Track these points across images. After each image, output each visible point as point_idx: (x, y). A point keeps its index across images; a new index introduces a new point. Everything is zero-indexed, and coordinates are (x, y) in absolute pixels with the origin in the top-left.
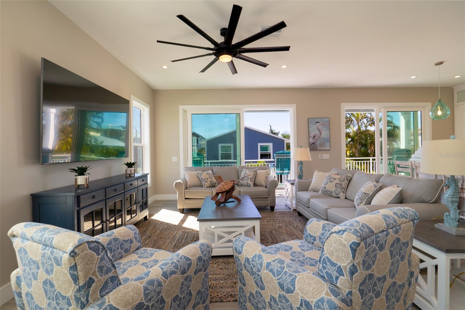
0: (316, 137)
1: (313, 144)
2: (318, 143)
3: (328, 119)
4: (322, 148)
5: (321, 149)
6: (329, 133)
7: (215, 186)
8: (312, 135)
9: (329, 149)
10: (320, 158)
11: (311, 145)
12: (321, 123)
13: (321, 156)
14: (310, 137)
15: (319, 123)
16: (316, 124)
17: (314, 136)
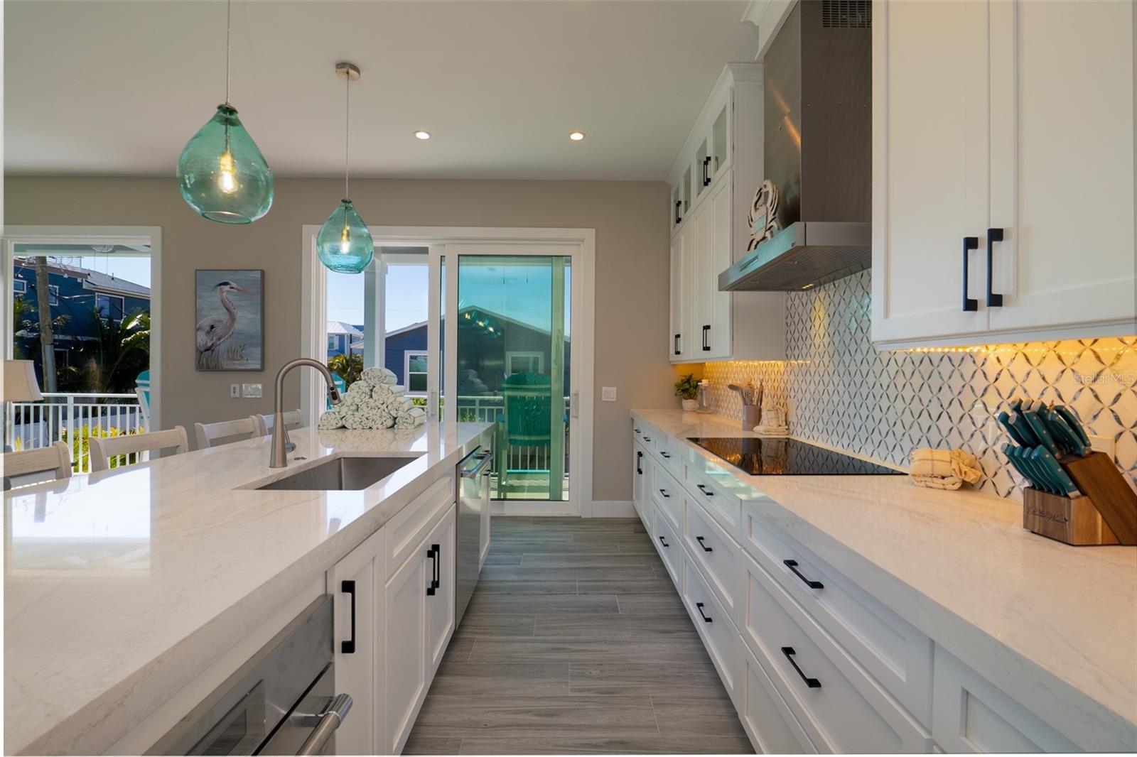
0: (219, 330)
1: (206, 350)
2: (223, 347)
3: (258, 275)
4: (237, 365)
5: (233, 367)
6: (259, 317)
8: (206, 322)
9: (259, 367)
10: (232, 395)
12: (234, 285)
13: (234, 388)
14: (198, 330)
15: (228, 286)
16: (219, 287)
17: (212, 327)
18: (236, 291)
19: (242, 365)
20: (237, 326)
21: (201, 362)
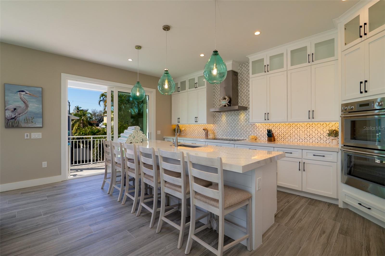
0: (19, 110)
1: (11, 119)
2: (21, 118)
3: (40, 89)
4: (30, 125)
5: (28, 126)
6: (41, 106)
8: (11, 107)
9: (41, 126)
10: (26, 138)
11: (9, 120)
12: (27, 92)
13: (27, 135)
14: (6, 110)
15: (24, 93)
16: (19, 92)
17: (15, 109)
18: (28, 95)
19: (33, 125)
20: (29, 109)
21: (8, 124)
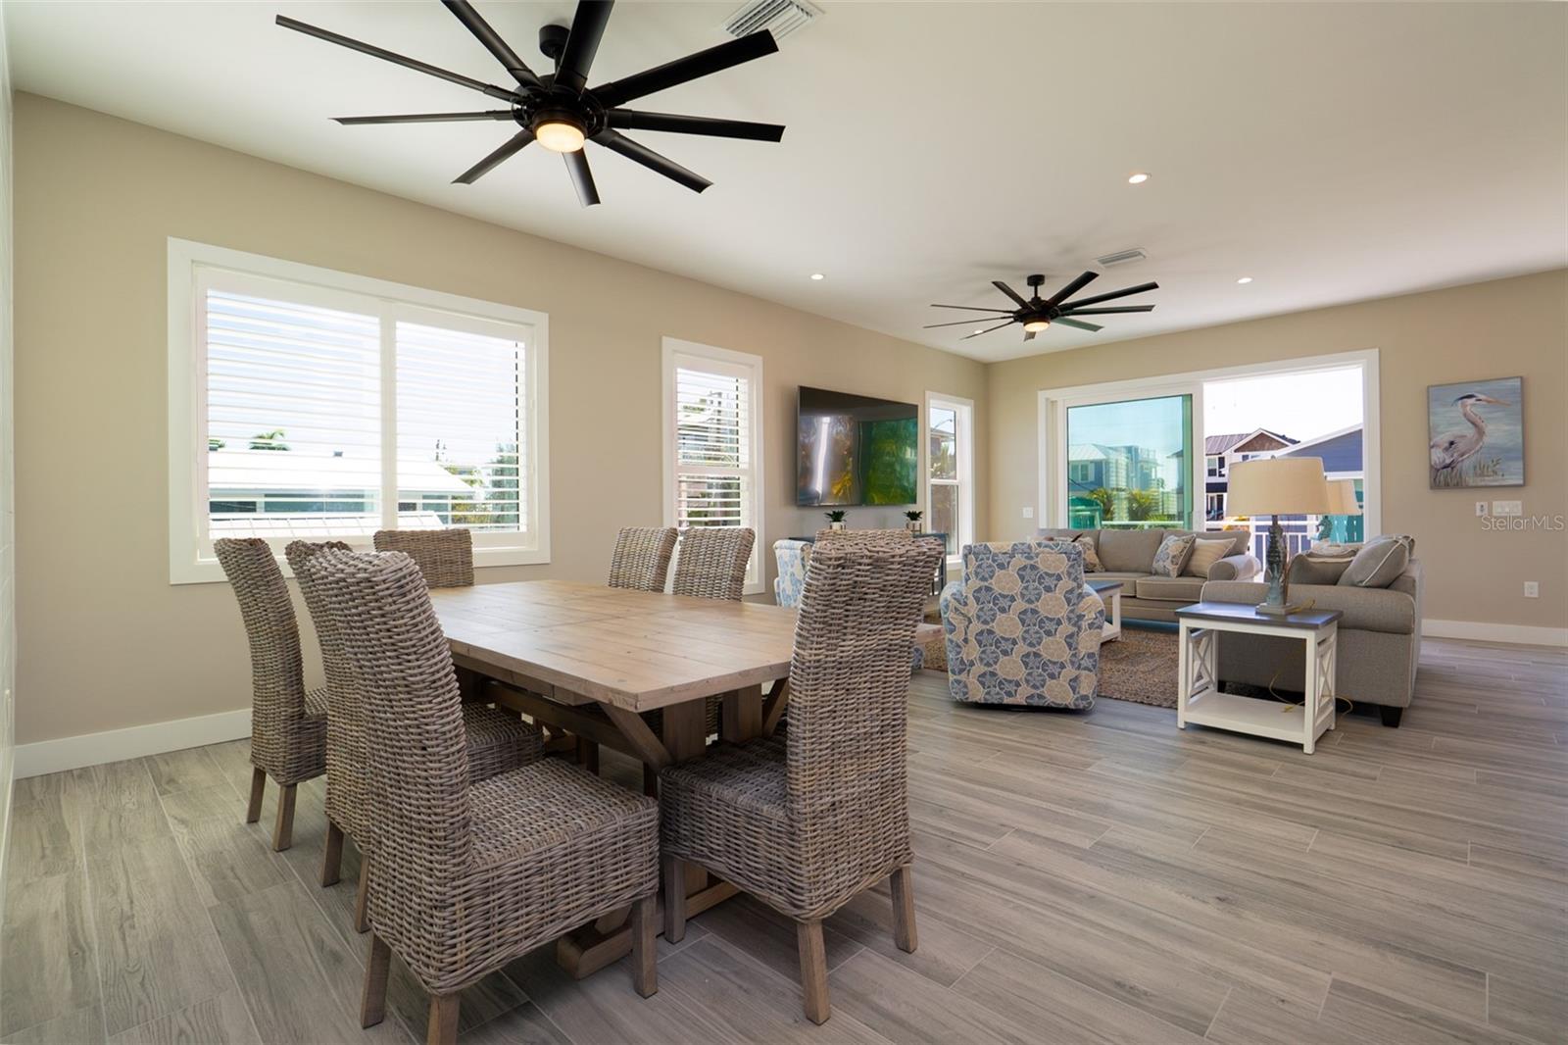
0: (1461, 446)
1: (1444, 468)
3: (1517, 383)
4: (1488, 481)
5: (1483, 484)
6: (1519, 428)
7: (1093, 572)
8: (1443, 439)
9: (1521, 482)
10: (1478, 513)
11: (1438, 470)
12: (1481, 397)
13: (1482, 506)
14: (1432, 447)
15: (1474, 399)
16: (1460, 402)
17: (1452, 443)
18: (1484, 403)
19: (1496, 481)
20: (1487, 440)
21: (1437, 481)
